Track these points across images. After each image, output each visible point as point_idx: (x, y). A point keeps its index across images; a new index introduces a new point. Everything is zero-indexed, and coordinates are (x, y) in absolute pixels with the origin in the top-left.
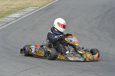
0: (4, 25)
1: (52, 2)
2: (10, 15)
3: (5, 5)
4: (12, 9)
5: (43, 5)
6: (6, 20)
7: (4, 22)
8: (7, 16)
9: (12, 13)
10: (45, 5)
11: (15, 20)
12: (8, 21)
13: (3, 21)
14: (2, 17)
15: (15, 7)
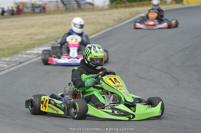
0: (13, 66)
1: (112, 26)
2: (30, 50)
3: (28, 34)
4: (39, 40)
5: (94, 32)
6: (19, 58)
7: (14, 62)
8: (23, 52)
9: (34, 47)
10: (98, 32)
11: (36, 57)
12: (23, 60)
13: (14, 59)
14: (14, 53)
15: (45, 37)
